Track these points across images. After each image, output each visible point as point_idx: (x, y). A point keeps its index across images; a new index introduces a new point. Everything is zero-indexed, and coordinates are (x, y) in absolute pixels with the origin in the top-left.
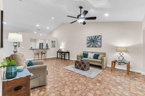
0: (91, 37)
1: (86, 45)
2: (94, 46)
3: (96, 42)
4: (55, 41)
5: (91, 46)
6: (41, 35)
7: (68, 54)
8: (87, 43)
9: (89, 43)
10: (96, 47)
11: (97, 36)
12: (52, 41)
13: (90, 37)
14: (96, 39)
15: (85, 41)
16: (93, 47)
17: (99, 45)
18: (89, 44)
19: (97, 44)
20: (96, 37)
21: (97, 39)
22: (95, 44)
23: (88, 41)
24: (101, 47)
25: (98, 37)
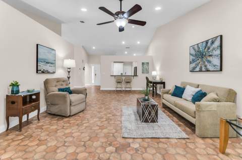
0: (198, 46)
1: (187, 66)
2: (203, 69)
3: (209, 58)
4: (148, 63)
5: (198, 69)
6: (135, 55)
7: (162, 85)
8: (191, 63)
9: (194, 61)
10: (208, 71)
11: (210, 41)
12: (143, 63)
13: (196, 47)
14: (209, 48)
15: (187, 58)
16: (201, 71)
17: (215, 66)
18: (193, 65)
19: (209, 62)
20: (207, 42)
21: (211, 49)
22: (206, 63)
23: (192, 57)
24: (221, 70)
25: (213, 43)
